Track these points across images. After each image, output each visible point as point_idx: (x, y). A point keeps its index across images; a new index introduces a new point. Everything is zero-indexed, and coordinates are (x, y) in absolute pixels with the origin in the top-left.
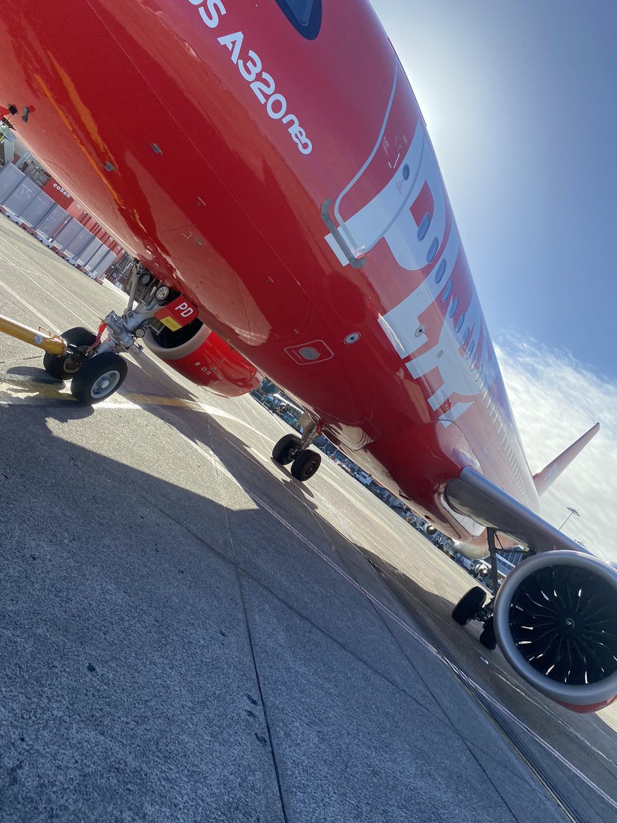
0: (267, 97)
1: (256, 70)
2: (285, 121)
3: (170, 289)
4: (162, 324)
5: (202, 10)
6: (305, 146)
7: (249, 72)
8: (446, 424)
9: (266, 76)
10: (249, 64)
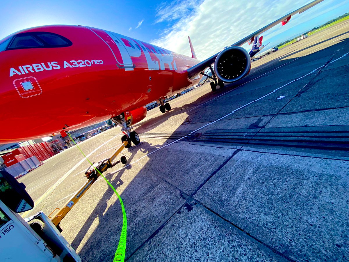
0: (84, 64)
1: (76, 63)
2: (93, 63)
3: (121, 114)
4: (128, 120)
5: (54, 68)
6: (101, 62)
7: (76, 65)
8: (177, 69)
9: (79, 61)
10: (74, 64)
